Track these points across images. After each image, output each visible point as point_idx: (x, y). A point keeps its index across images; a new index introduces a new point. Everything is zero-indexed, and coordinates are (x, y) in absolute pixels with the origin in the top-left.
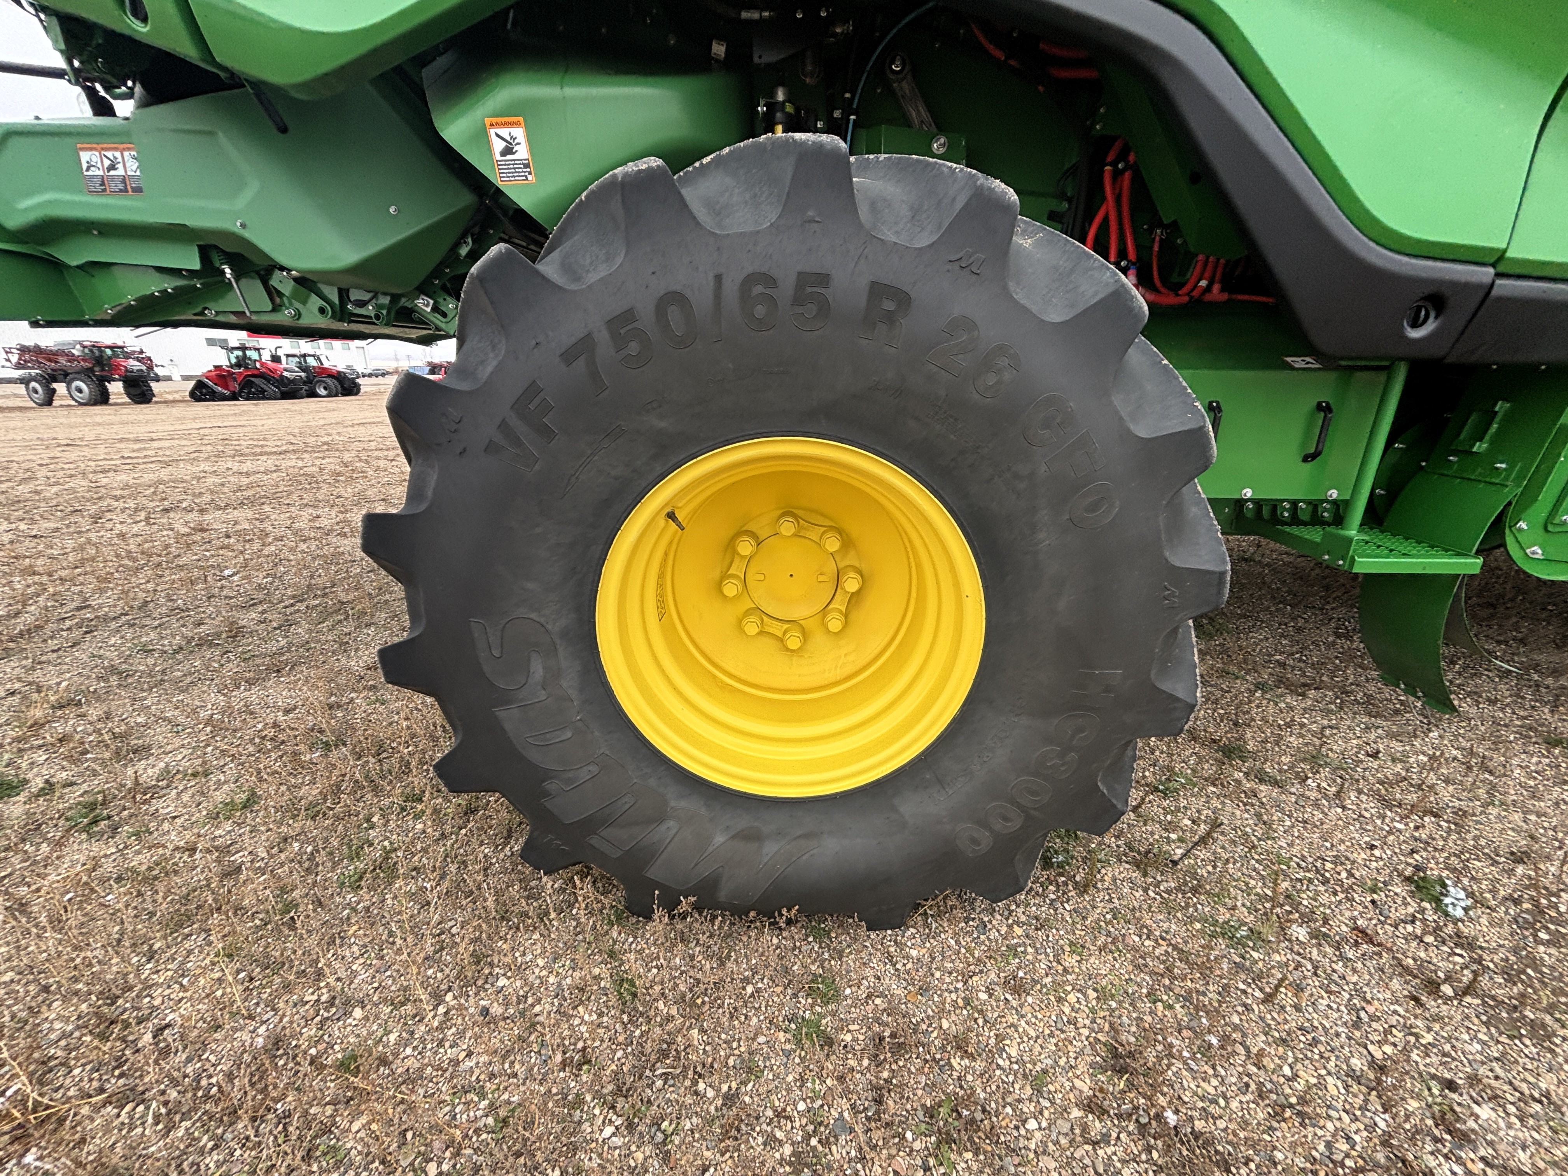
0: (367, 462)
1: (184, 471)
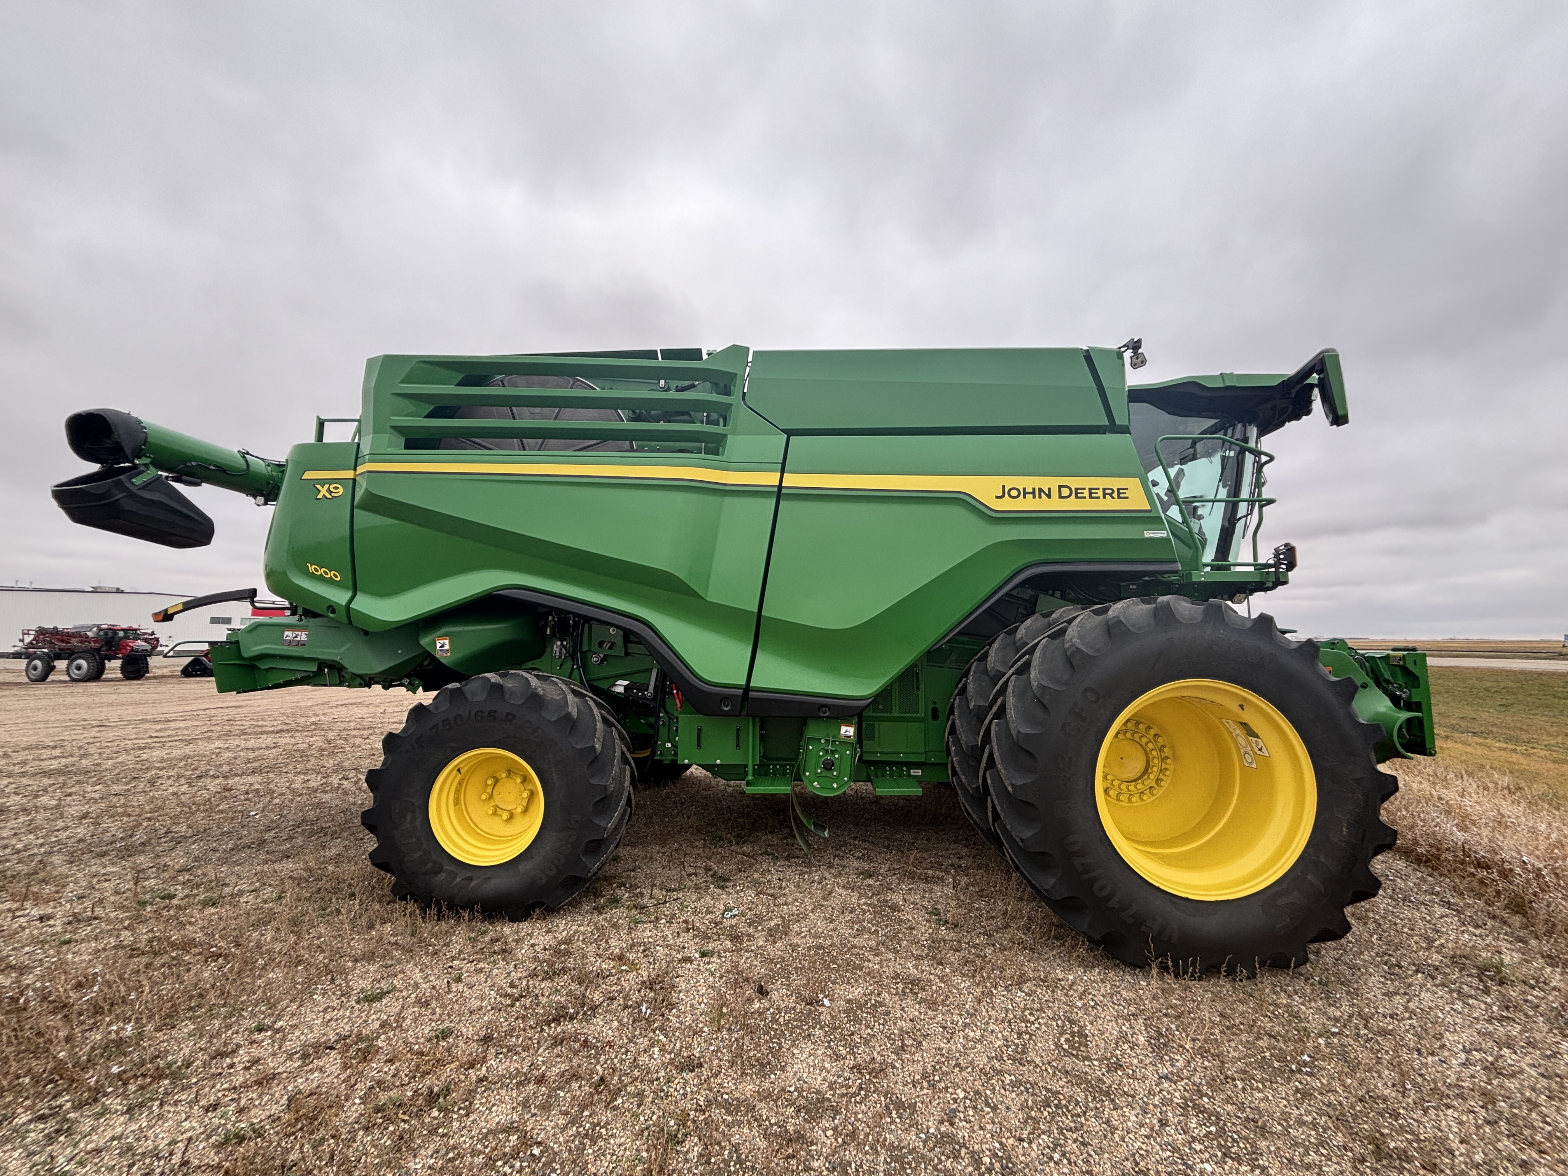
0: (346, 740)
1: (203, 747)
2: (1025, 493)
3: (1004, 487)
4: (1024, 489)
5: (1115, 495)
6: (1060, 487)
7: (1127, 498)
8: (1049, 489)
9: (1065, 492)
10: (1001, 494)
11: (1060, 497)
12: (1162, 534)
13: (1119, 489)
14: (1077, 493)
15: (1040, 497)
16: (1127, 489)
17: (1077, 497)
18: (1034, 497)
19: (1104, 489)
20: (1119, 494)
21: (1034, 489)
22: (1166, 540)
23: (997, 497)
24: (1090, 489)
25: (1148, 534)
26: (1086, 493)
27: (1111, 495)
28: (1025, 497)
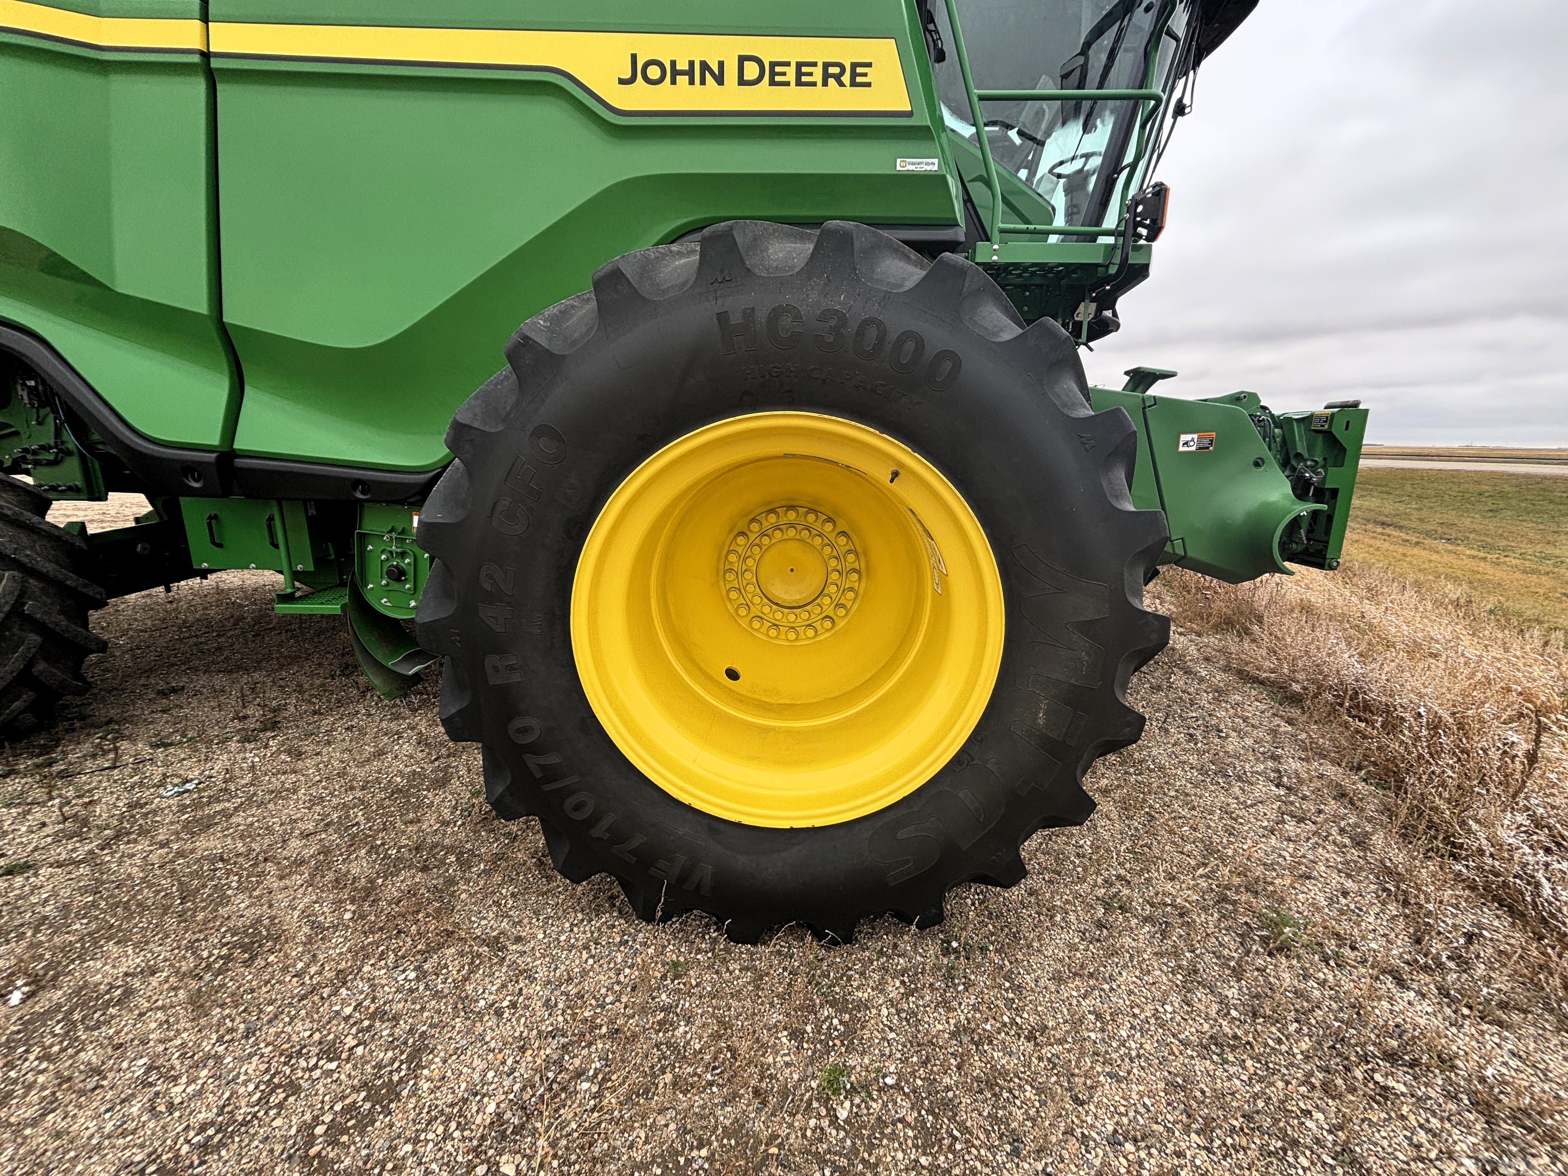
2: (675, 73)
3: (634, 57)
4: (673, 63)
5: (846, 79)
6: (742, 59)
7: (868, 85)
8: (721, 64)
9: (751, 71)
10: (627, 75)
11: (742, 82)
12: (930, 165)
13: (854, 66)
14: (773, 74)
15: (703, 82)
16: (869, 65)
17: (772, 83)
18: (692, 82)
19: (826, 65)
20: (854, 75)
21: (692, 64)
22: (937, 181)
23: (622, 82)
24: (799, 65)
25: (906, 165)
26: (791, 74)
27: (838, 78)
28: (673, 82)
